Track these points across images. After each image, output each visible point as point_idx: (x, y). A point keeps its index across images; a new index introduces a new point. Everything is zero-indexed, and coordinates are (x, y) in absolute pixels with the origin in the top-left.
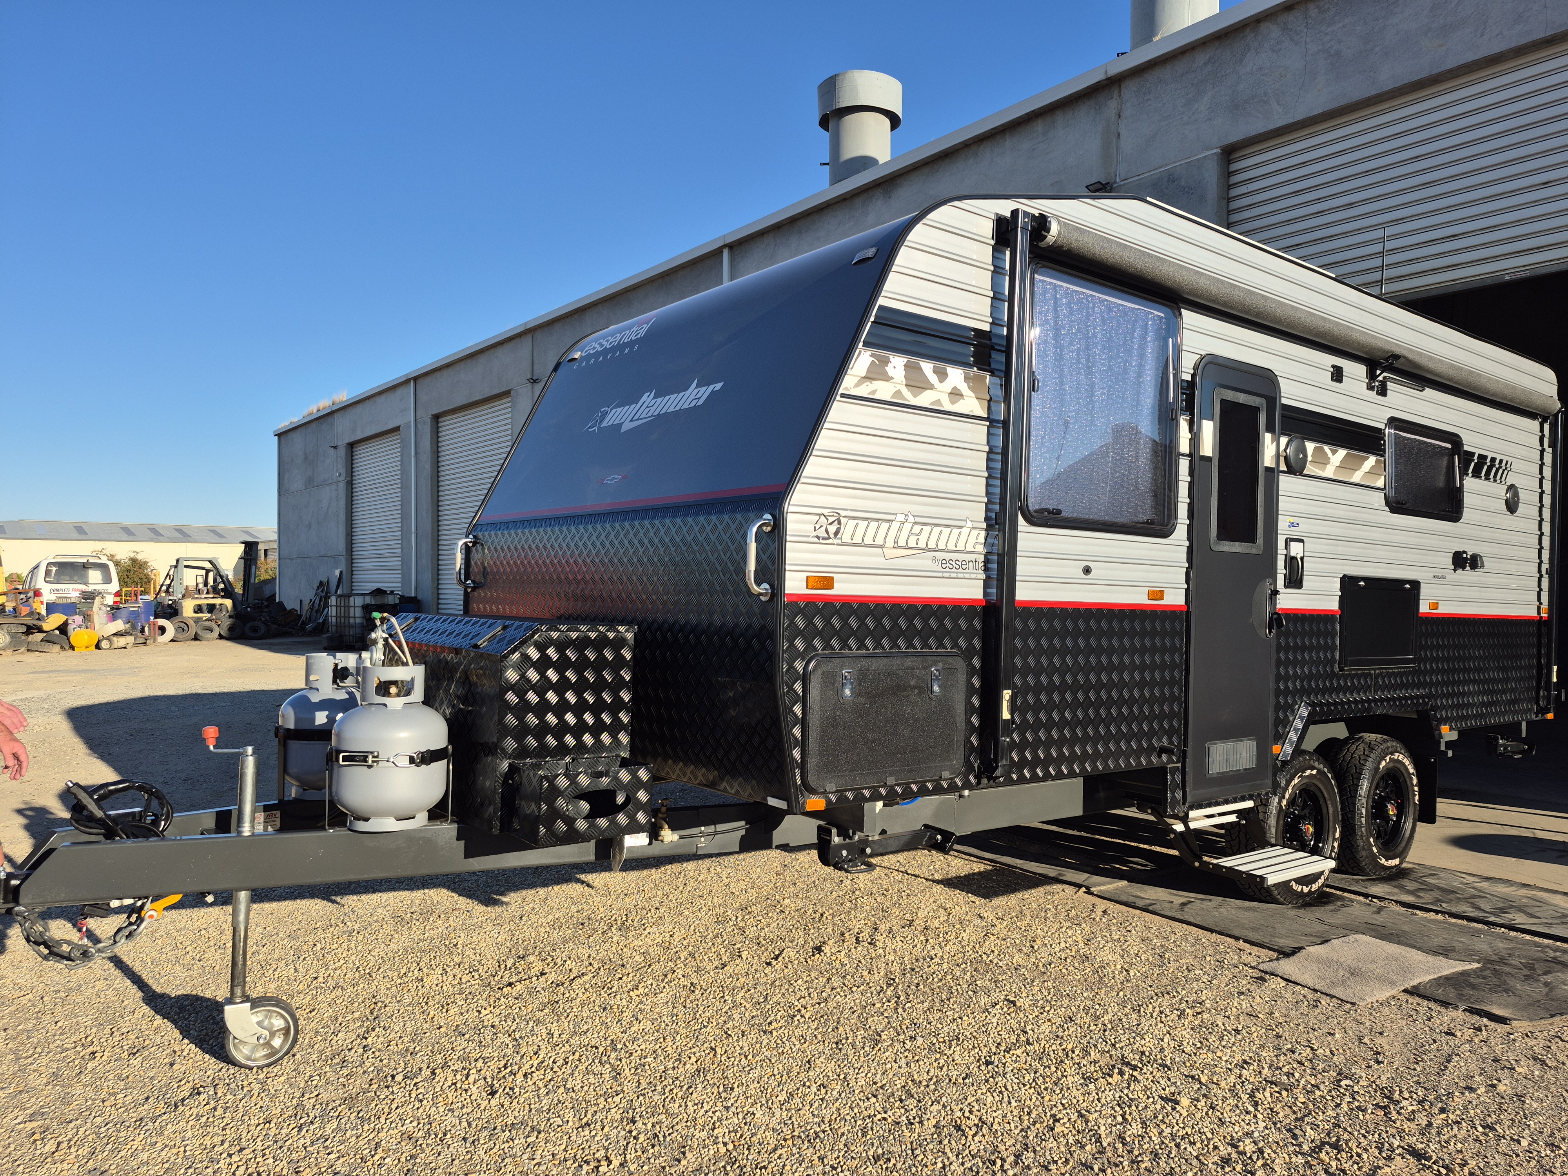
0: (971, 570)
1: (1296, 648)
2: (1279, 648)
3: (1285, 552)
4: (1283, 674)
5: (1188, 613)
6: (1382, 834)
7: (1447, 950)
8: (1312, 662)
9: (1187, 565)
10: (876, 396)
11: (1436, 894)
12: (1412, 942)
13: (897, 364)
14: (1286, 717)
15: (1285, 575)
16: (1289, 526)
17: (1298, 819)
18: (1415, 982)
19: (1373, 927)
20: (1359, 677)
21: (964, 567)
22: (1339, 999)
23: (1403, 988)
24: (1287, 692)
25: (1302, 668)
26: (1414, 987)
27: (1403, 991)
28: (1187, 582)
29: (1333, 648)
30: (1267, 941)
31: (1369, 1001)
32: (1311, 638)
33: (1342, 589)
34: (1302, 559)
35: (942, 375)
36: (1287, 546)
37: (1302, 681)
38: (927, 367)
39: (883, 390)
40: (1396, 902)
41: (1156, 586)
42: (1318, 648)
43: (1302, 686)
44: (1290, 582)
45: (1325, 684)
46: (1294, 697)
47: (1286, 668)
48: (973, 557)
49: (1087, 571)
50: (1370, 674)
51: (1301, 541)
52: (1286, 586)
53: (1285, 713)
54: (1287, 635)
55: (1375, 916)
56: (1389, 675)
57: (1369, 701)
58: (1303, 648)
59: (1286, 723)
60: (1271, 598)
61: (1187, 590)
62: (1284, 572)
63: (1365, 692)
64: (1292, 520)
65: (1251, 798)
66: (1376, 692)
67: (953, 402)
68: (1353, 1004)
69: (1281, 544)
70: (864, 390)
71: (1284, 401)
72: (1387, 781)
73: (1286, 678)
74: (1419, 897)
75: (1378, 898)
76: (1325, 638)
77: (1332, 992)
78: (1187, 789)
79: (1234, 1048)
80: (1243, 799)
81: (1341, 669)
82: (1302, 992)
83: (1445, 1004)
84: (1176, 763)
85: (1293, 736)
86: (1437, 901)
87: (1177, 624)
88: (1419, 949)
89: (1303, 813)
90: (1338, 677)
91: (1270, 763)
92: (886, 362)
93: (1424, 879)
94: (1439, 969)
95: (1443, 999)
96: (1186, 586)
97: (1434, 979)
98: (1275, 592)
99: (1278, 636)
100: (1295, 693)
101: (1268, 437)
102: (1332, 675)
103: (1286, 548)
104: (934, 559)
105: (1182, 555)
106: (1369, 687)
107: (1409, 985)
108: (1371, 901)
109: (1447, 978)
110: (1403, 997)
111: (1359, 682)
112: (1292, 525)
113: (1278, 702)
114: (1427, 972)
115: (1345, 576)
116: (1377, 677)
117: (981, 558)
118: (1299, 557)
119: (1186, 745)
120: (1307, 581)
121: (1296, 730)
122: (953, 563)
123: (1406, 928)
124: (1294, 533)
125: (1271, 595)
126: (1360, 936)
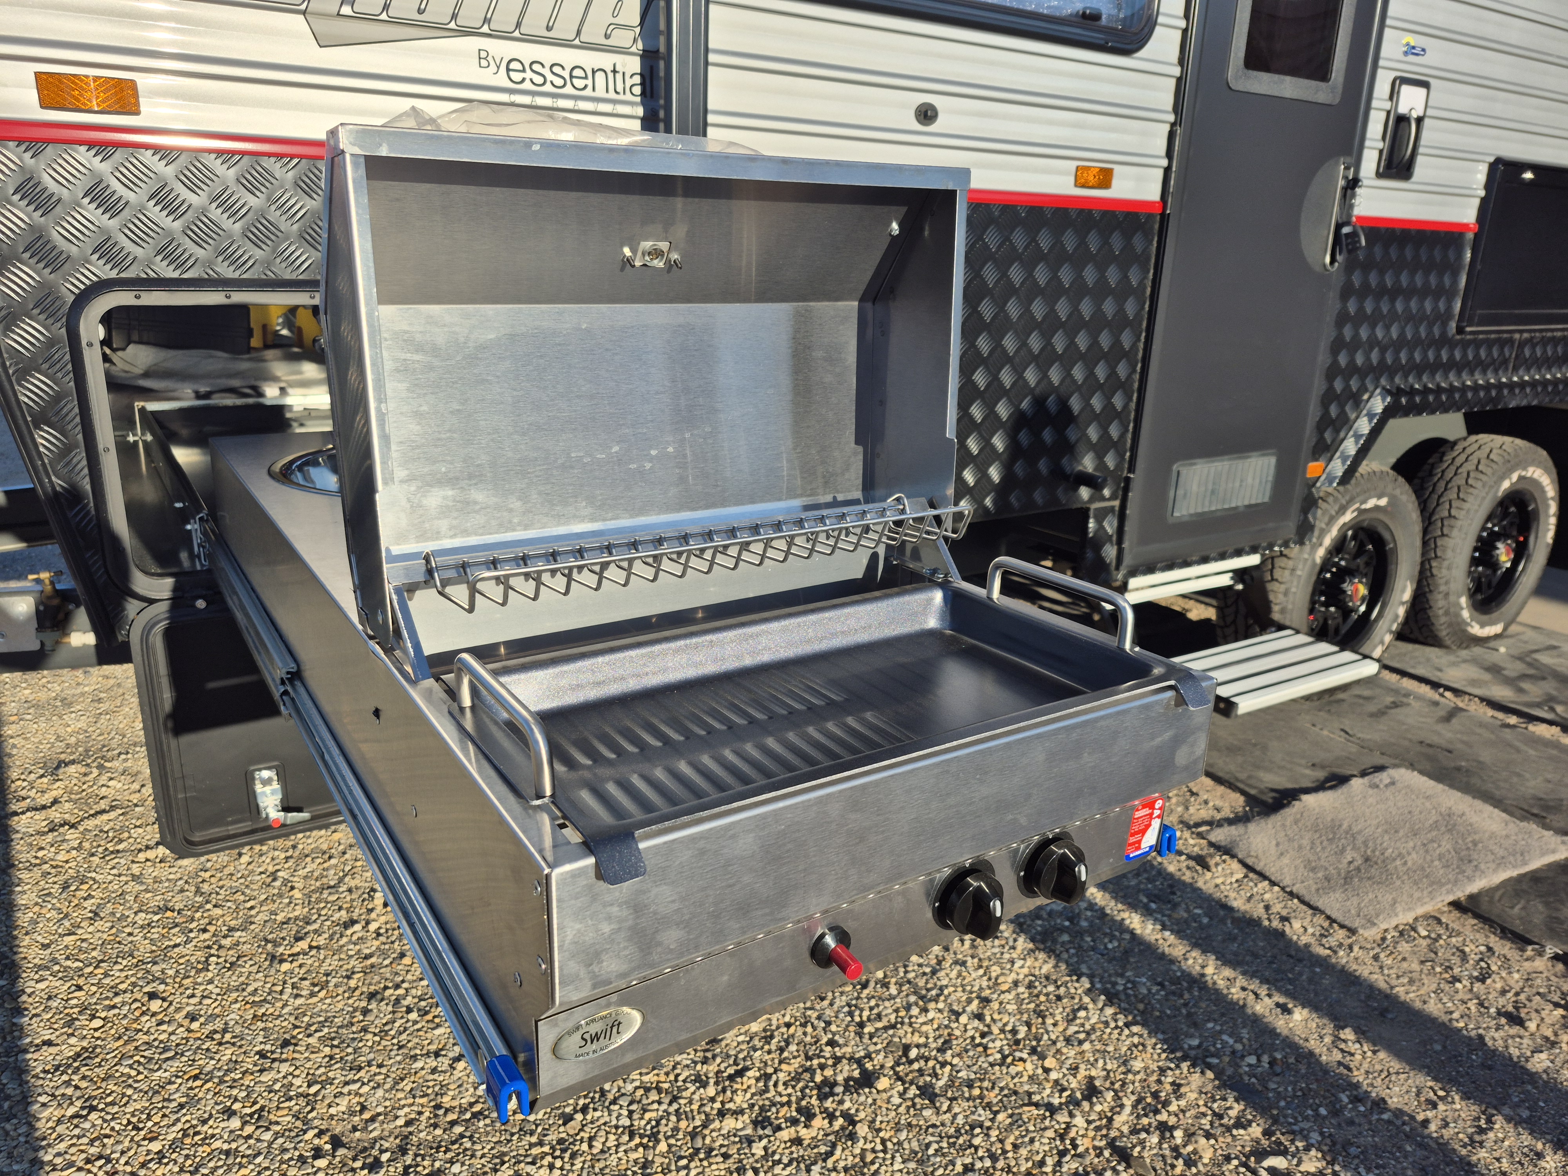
0: (600, 92)
1: (1381, 292)
2: (1346, 292)
3: (1388, 105)
4: (1348, 339)
5: (1164, 218)
6: (1484, 587)
7: (1547, 808)
8: (1409, 318)
9: (1171, 118)
11: (1549, 687)
12: (1489, 786)
14: (1343, 414)
15: (1381, 152)
16: (1406, 53)
17: (1344, 574)
18: (1474, 888)
19: (1430, 751)
20: (1490, 344)
21: (579, 83)
22: (1328, 917)
23: (1451, 898)
24: (1352, 370)
25: (1387, 328)
26: (1471, 897)
27: (1451, 904)
28: (1169, 154)
29: (1451, 295)
30: (1242, 776)
31: (1384, 926)
32: (1413, 274)
33: (1488, 186)
34: (1420, 120)
36: (1394, 94)
37: (1383, 351)
40: (1482, 699)
41: (1096, 160)
42: (1424, 293)
43: (1382, 360)
44: (1389, 165)
45: (1425, 356)
46: (1363, 379)
47: (1356, 328)
48: (606, 60)
49: (926, 115)
50: (1511, 341)
51: (1425, 85)
52: (1379, 175)
53: (1342, 407)
54: (1367, 267)
55: (1440, 727)
56: (1545, 342)
57: (1500, 386)
58: (1395, 293)
59: (1342, 423)
60: (1344, 196)
61: (1167, 170)
62: (1380, 145)
63: (1496, 371)
64: (1411, 39)
65: (1254, 550)
66: (1515, 369)
68: (1352, 931)
69: (1382, 87)
72: (1507, 508)
73: (1355, 345)
74: (1521, 690)
75: (1456, 692)
76: (1441, 275)
77: (1320, 904)
78: (1126, 545)
79: (1087, 1046)
80: (1239, 553)
81: (1460, 330)
82: (1267, 896)
83: (1521, 940)
84: (1109, 499)
85: (1350, 447)
86: (1549, 701)
87: (1138, 242)
88: (1497, 802)
89: (1353, 566)
90: (1452, 345)
91: (1299, 492)
93: (1537, 656)
94: (1523, 854)
95: (1520, 929)
96: (1165, 163)
97: (1510, 879)
98: (1353, 184)
99: (1349, 268)
100: (1363, 373)
102: (1444, 341)
103: (1391, 98)
104: (482, 57)
105: (1163, 96)
106: (1505, 362)
107: (1460, 894)
108: (1442, 695)
109: (1535, 878)
110: (1451, 918)
111: (1489, 354)
112: (1411, 50)
113: (1331, 389)
114: (1501, 863)
115: (1498, 161)
116: (1522, 344)
117: (633, 65)
118: (1414, 115)
119: (1131, 469)
120: (1423, 168)
121: (1357, 437)
122: (546, 72)
123: (1486, 755)
124: (1413, 67)
125: (1345, 189)
126: (1402, 771)
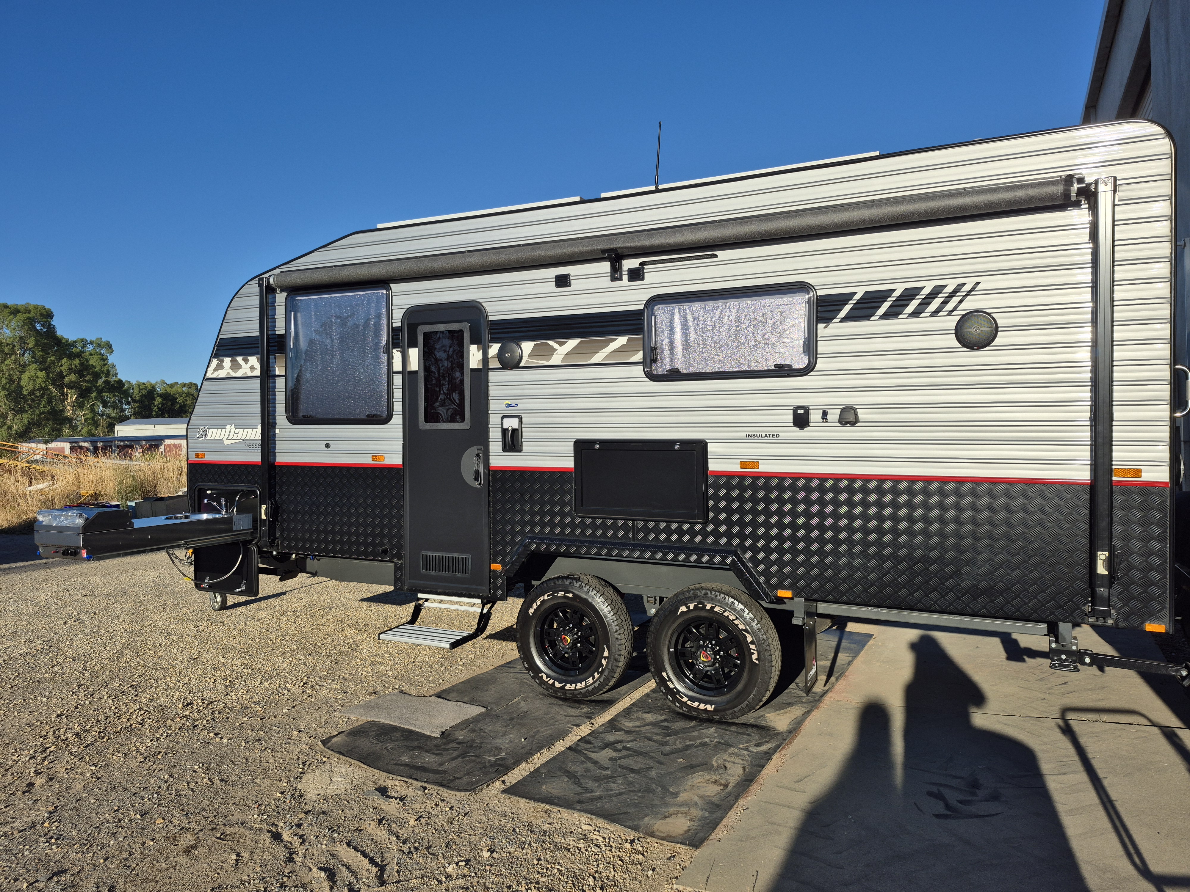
0: (255, 449)
3: (498, 425)
5: (405, 468)
9: (403, 439)
10: (220, 376)
13: (227, 361)
15: (500, 443)
16: (507, 407)
21: (253, 447)
28: (403, 450)
33: (576, 450)
35: (246, 361)
36: (500, 422)
38: (240, 359)
39: (222, 373)
41: (378, 453)
44: (506, 449)
49: (327, 446)
51: (518, 417)
52: (501, 452)
60: (484, 460)
61: (404, 455)
62: (499, 440)
64: (509, 402)
67: (252, 372)
69: (494, 420)
70: (215, 376)
71: (491, 318)
91: (487, 575)
92: (222, 361)
96: (402, 452)
101: (473, 348)
104: (245, 444)
105: (399, 433)
112: (509, 405)
115: (578, 440)
119: (404, 551)
120: (526, 447)
124: (510, 411)
125: (484, 458)
